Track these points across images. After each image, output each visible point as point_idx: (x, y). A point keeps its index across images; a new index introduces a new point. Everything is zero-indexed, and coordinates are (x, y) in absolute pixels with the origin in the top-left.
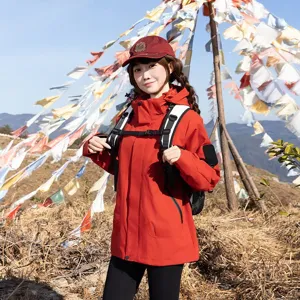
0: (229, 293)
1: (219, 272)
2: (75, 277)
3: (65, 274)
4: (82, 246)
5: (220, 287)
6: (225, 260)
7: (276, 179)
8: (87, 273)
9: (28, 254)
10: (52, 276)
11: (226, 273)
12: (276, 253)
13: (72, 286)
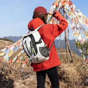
0: (66, 84)
1: (64, 79)
2: (23, 79)
3: (21, 78)
4: (25, 71)
5: (64, 83)
6: (66, 75)
7: (77, 55)
8: (26, 78)
9: (13, 73)
10: (18, 79)
11: (66, 79)
12: (76, 74)
13: (23, 81)
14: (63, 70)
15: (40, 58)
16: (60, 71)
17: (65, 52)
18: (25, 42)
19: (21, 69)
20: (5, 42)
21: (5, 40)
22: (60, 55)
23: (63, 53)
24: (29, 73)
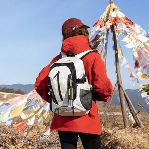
14: (114, 137)
15: (77, 109)
16: (109, 140)
17: (118, 111)
18: (58, 74)
19: (38, 135)
20: (3, 95)
21: (3, 92)
22: (110, 116)
23: (116, 114)
24: (52, 143)
